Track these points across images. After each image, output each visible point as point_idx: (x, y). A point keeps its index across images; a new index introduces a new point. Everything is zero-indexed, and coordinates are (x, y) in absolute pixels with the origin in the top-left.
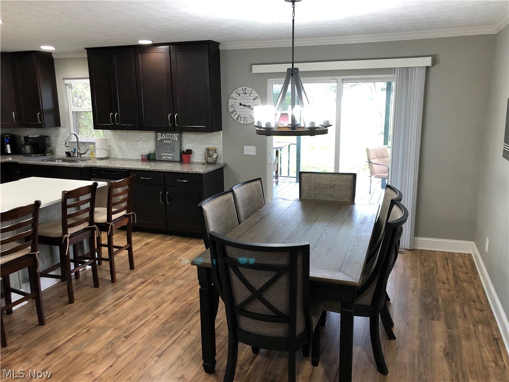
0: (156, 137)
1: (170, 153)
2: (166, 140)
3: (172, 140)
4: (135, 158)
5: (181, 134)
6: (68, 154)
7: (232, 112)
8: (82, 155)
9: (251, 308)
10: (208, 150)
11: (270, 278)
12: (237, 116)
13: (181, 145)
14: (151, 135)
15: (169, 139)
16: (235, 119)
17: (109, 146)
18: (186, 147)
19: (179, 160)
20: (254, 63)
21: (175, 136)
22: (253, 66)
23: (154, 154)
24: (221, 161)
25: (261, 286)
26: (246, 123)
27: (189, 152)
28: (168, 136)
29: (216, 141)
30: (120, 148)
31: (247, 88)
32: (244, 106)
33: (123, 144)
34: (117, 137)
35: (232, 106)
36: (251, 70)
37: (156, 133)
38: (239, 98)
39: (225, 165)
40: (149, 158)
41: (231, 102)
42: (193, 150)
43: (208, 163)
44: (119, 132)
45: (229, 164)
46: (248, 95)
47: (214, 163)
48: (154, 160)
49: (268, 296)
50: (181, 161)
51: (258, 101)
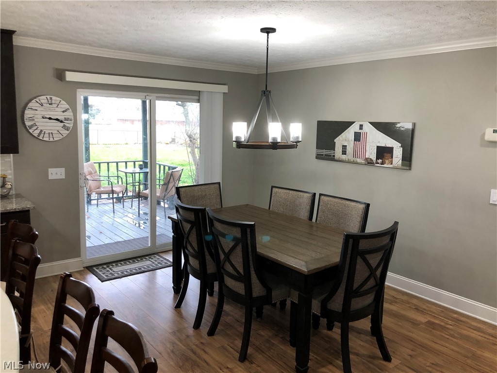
7: (31, 127)
22: (67, 73)
24: (12, 193)
29: (3, 165)
31: (53, 98)
32: (49, 119)
35: (31, 119)
36: (64, 78)
41: (28, 113)
46: (54, 105)
47: (6, 196)
51: (69, 114)
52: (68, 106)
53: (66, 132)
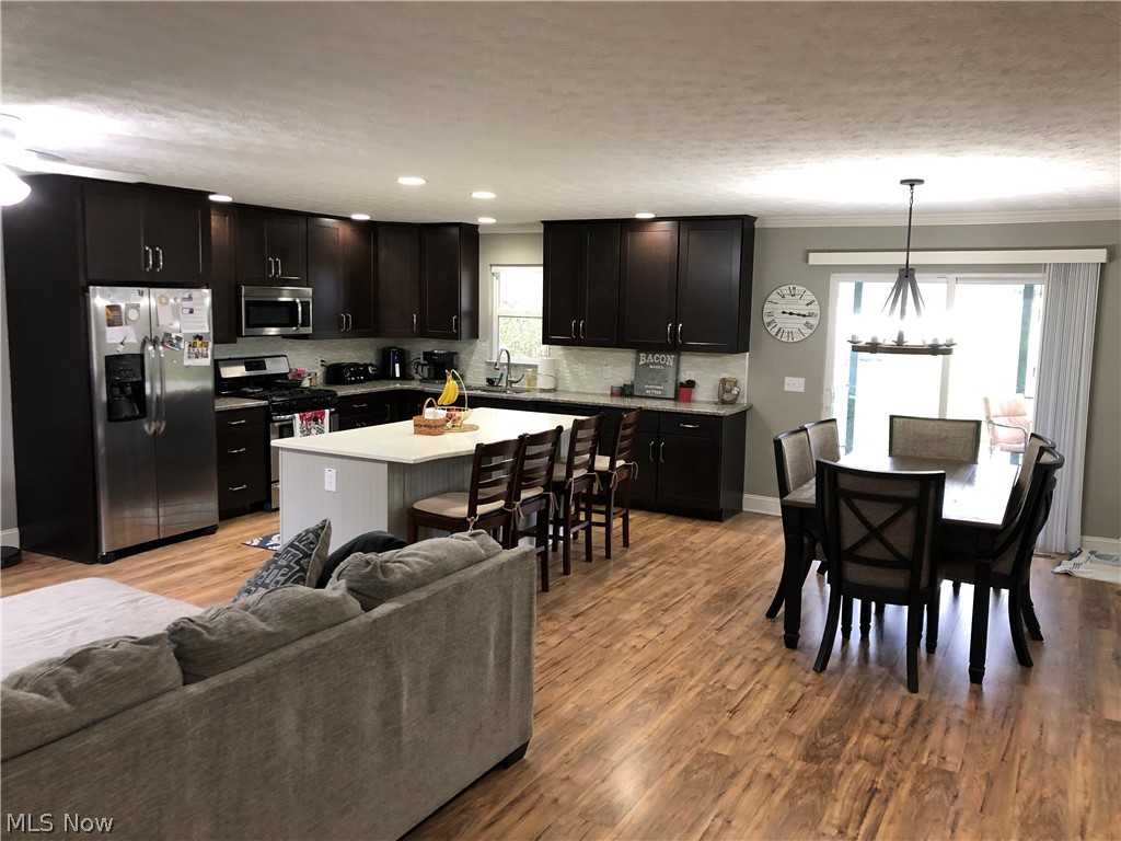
0: (638, 360)
1: (659, 385)
2: (653, 364)
3: (664, 365)
4: (599, 392)
5: (679, 355)
6: (490, 382)
7: (769, 324)
8: (513, 385)
9: (864, 552)
10: (724, 381)
11: (893, 512)
12: (776, 329)
13: (677, 372)
14: (629, 355)
15: (659, 364)
16: (774, 334)
17: (557, 372)
18: (685, 377)
19: (673, 396)
20: (813, 248)
21: (670, 359)
22: (811, 254)
23: (632, 386)
24: (744, 401)
25: (881, 522)
26: (791, 340)
27: (691, 384)
28: (657, 358)
29: (737, 368)
30: (576, 377)
31: (797, 287)
32: (791, 314)
33: (581, 369)
34: (571, 358)
35: (770, 314)
36: (807, 261)
37: (638, 353)
38: (783, 301)
39: (751, 407)
40: (625, 391)
41: (768, 307)
42: (697, 381)
43: (723, 402)
44: (576, 350)
45: (755, 405)
46: (797, 297)
47: (732, 403)
48: (631, 396)
49: (888, 535)
50: (676, 399)
51: (815, 308)
52: (813, 298)
53: (808, 332)
